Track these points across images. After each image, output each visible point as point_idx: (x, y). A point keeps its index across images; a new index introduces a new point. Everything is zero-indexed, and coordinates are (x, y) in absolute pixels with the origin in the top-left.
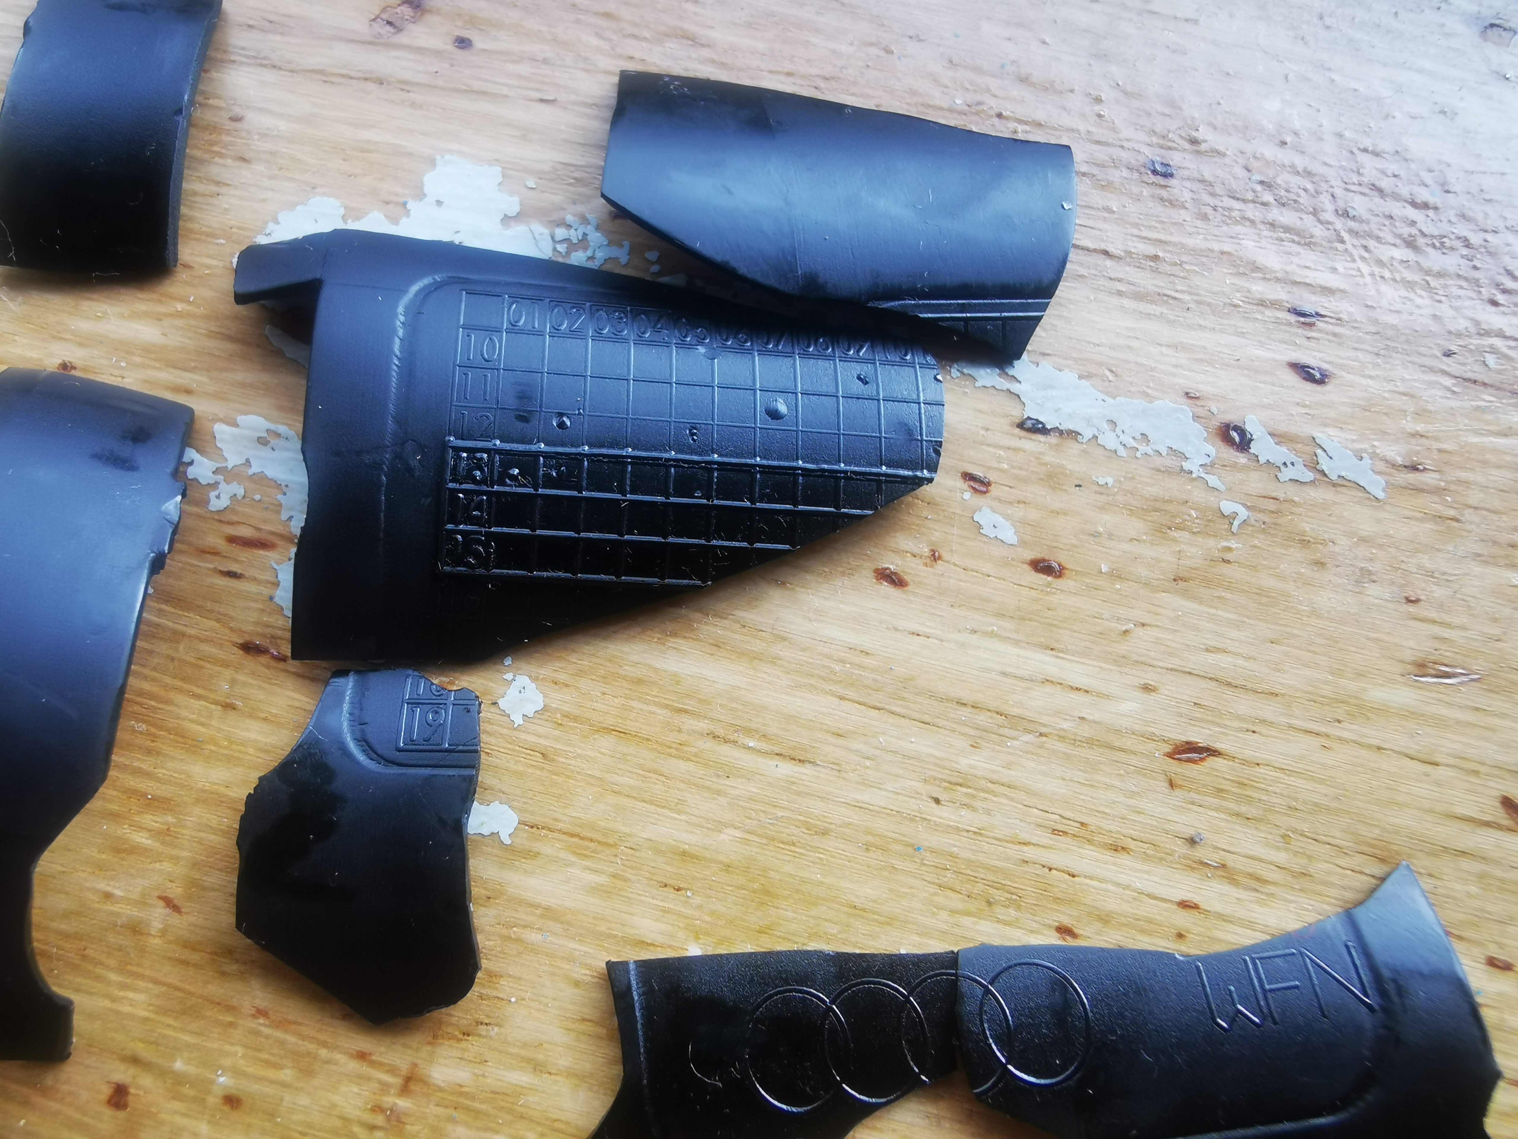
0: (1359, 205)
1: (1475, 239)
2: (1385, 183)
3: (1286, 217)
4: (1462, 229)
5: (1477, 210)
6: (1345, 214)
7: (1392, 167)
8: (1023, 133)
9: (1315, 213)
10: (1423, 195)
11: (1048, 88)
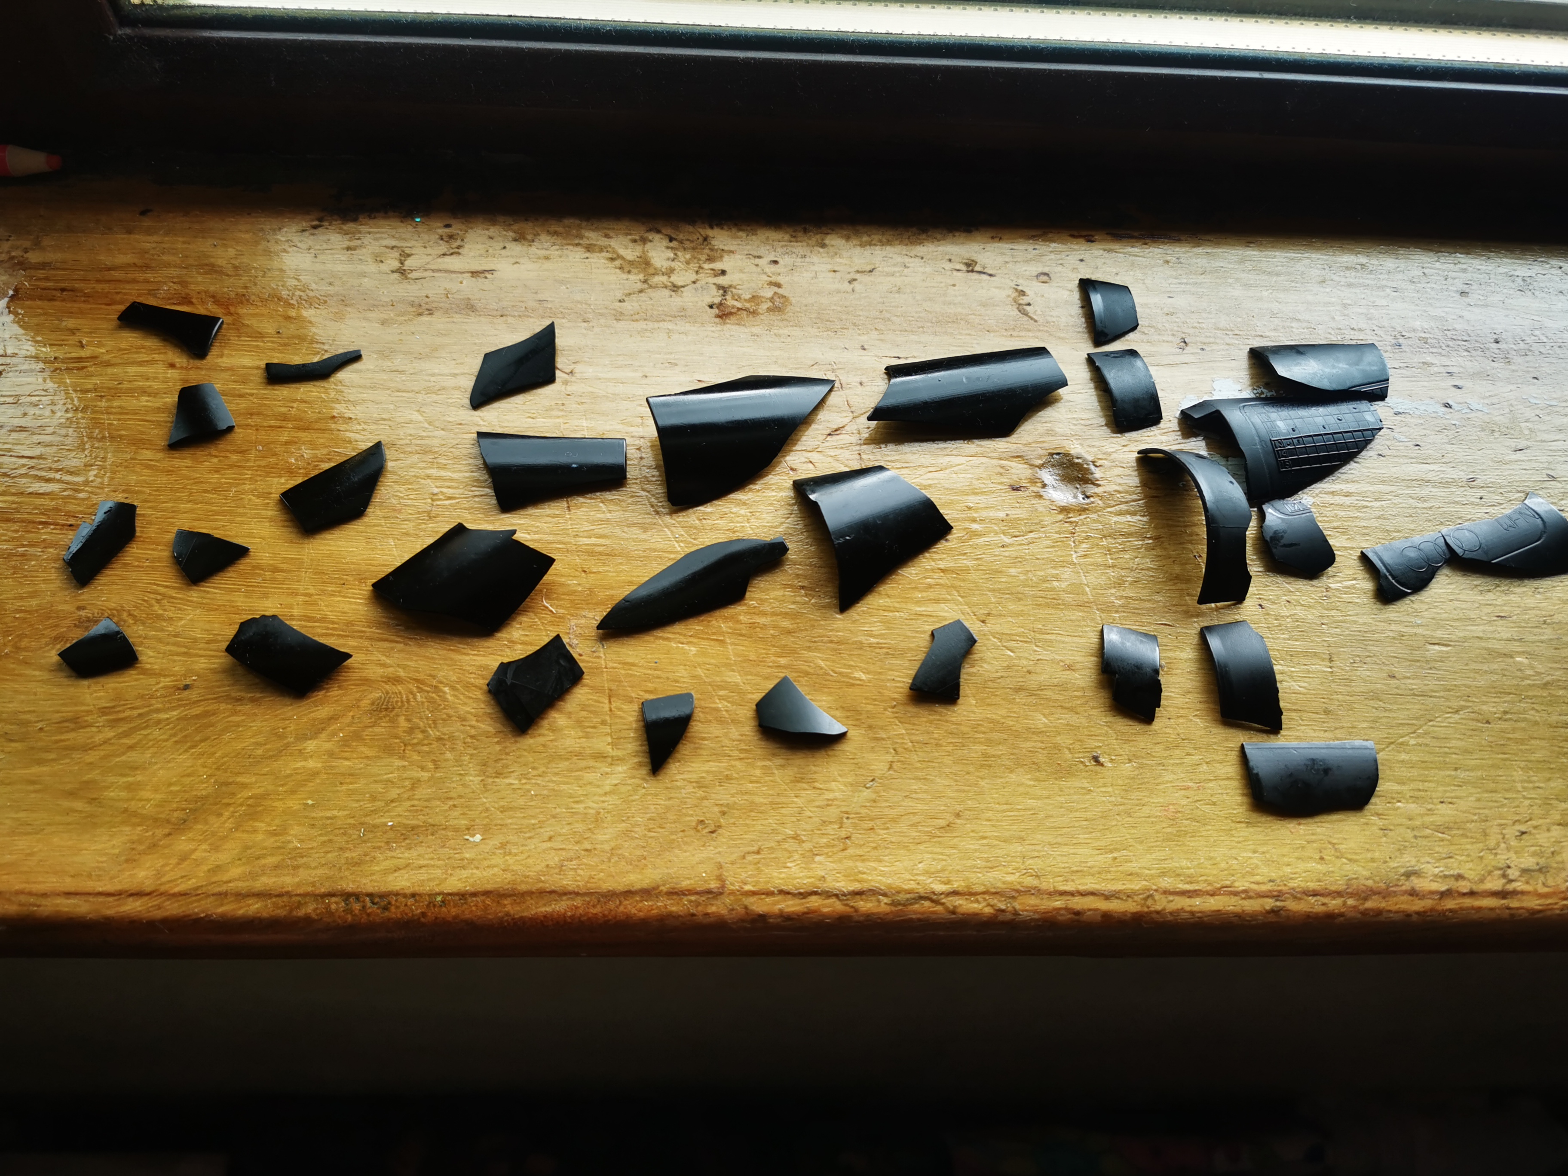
0: (1450, 343)
1: (1482, 346)
2: (1454, 337)
3: (1434, 350)
4: (1478, 345)
5: (1479, 339)
6: (1448, 346)
7: (1454, 333)
8: (1360, 342)
9: (1441, 347)
10: (1465, 338)
11: (1360, 330)
